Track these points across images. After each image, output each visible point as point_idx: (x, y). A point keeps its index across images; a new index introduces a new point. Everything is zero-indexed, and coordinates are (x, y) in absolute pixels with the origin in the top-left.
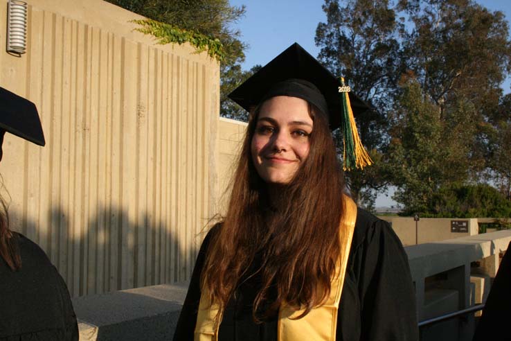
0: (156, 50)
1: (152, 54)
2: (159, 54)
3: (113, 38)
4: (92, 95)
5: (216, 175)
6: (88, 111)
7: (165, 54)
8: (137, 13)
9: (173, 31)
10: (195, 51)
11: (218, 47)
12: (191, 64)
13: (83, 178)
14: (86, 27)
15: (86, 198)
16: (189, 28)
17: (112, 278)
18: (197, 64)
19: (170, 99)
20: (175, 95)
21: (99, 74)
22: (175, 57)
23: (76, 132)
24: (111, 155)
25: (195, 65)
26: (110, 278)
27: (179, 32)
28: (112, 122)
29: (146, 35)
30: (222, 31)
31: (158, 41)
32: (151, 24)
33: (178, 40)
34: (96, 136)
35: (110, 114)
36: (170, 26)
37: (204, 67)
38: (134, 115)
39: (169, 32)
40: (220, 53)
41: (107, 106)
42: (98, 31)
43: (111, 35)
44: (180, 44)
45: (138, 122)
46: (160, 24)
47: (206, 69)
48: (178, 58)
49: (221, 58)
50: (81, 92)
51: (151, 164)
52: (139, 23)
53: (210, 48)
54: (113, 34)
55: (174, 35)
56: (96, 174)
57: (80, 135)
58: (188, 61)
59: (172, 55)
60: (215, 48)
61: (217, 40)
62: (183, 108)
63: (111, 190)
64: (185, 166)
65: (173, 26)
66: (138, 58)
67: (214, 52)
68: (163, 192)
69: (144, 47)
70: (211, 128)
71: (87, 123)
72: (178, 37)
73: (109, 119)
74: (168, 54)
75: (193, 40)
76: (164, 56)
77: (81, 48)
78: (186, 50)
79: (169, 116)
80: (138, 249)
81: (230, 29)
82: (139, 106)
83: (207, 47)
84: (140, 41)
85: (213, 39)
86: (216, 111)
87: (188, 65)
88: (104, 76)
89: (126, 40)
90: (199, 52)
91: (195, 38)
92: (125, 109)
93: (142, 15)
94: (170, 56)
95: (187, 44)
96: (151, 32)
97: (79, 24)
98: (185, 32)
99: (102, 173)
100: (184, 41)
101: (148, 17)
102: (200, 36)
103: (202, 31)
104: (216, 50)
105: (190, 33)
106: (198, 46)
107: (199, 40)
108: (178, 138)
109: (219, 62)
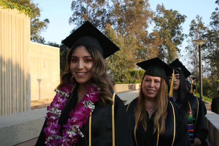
0: (1, 12)
9: (9, 3)
10: (19, 12)
16: (16, 2)
18: (20, 18)
19: (8, 34)
20: (10, 32)
27: (11, 4)
30: (30, 3)
31: (2, 7)
33: (11, 7)
37: (23, 20)
39: (6, 4)
40: (30, 14)
44: (12, 9)
48: (11, 15)
49: (31, 16)
53: (25, 11)
55: (9, 5)
58: (16, 17)
59: (8, 14)
61: (29, 8)
62: (14, 38)
65: (8, 1)
67: (27, 13)
70: (27, 47)
72: (11, 6)
74: (6, 14)
75: (18, 7)
78: (15, 12)
81: (34, 3)
83: (24, 11)
85: (27, 7)
86: (29, 39)
87: (16, 19)
90: (21, 13)
94: (7, 14)
95: (15, 9)
98: (14, 4)
100: (14, 8)
102: (21, 6)
103: (21, 4)
104: (28, 12)
105: (16, 4)
106: (20, 10)
107: (20, 7)
108: (12, 51)
109: (30, 18)
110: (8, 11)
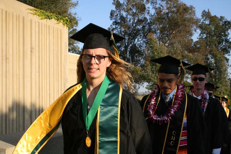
0: (39, 22)
1: (37, 24)
2: (40, 24)
3: (19, 17)
4: (10, 43)
5: (67, 79)
6: (8, 50)
7: (43, 24)
8: (30, 5)
9: (46, 14)
10: (57, 23)
11: (67, 21)
12: (55, 29)
13: (6, 81)
14: (6, 12)
15: (8, 90)
16: (54, 12)
17: (20, 126)
18: (58, 29)
19: (45, 45)
20: (48, 43)
21: (13, 33)
22: (48, 26)
23: (2, 60)
24: (19, 70)
25: (57, 29)
26: (19, 126)
27: (49, 14)
28: (19, 55)
29: (34, 16)
30: (68, 13)
31: (40, 18)
32: (37, 11)
33: (49, 18)
34: (12, 62)
35: (18, 52)
36: (45, 11)
38: (29, 52)
40: (68, 24)
41: (17, 48)
42: (12, 13)
43: (18, 15)
45: (31, 55)
46: (41, 10)
47: (62, 31)
48: (49, 26)
49: (68, 26)
50: (4, 42)
51: (37, 74)
52: (31, 10)
54: (19, 15)
55: (47, 16)
56: (12, 79)
57: (4, 61)
58: (54, 27)
59: (46, 25)
60: (66, 21)
61: (67, 18)
62: (52, 48)
63: (19, 86)
64: (53, 75)
65: (46, 11)
66: (31, 26)
68: (43, 86)
69: (33, 21)
70: (64, 58)
71: (8, 56)
72: (49, 16)
73: (18, 54)
74: (44, 24)
75: (56, 18)
76: (43, 25)
77: (4, 21)
78: (53, 23)
79: (45, 52)
80: (32, 113)
81: (72, 12)
82: (32, 48)
83: (62, 21)
84: (32, 18)
85: (65, 17)
86: (67, 50)
87: (53, 29)
88: (15, 34)
89: (25, 18)
90: (59, 23)
91: (57, 17)
92: (25, 50)
93: (33, 6)
94: (45, 25)
95: (53, 19)
96: (36, 14)
97: (3, 11)
98: (52, 14)
99: (15, 79)
100: (51, 18)
101: (35, 7)
102: (59, 16)
103: (60, 14)
104: (66, 22)
105: (54, 15)
106: (58, 20)
107: (58, 18)
108: (49, 62)
109: (68, 28)
110: (45, 22)
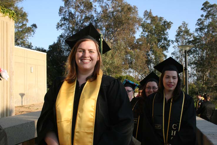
5: (13, 71)
10: (2, 15)
11: (14, 14)
18: (4, 21)
25: (3, 22)
30: (15, 7)
40: (14, 17)
47: (8, 23)
49: (15, 19)
53: (10, 14)
60: (12, 14)
61: (13, 11)
67: (11, 16)
70: (11, 51)
75: (1, 10)
81: (18, 6)
83: (8, 14)
85: (11, 11)
86: (13, 43)
90: (5, 16)
91: (2, 9)
102: (5, 9)
103: (6, 7)
106: (4, 13)
107: (4, 10)
109: (14, 21)
